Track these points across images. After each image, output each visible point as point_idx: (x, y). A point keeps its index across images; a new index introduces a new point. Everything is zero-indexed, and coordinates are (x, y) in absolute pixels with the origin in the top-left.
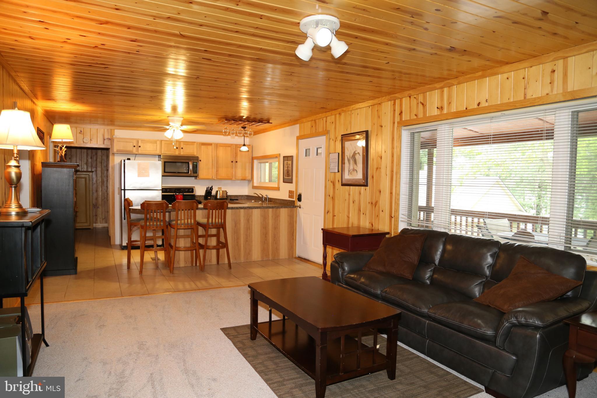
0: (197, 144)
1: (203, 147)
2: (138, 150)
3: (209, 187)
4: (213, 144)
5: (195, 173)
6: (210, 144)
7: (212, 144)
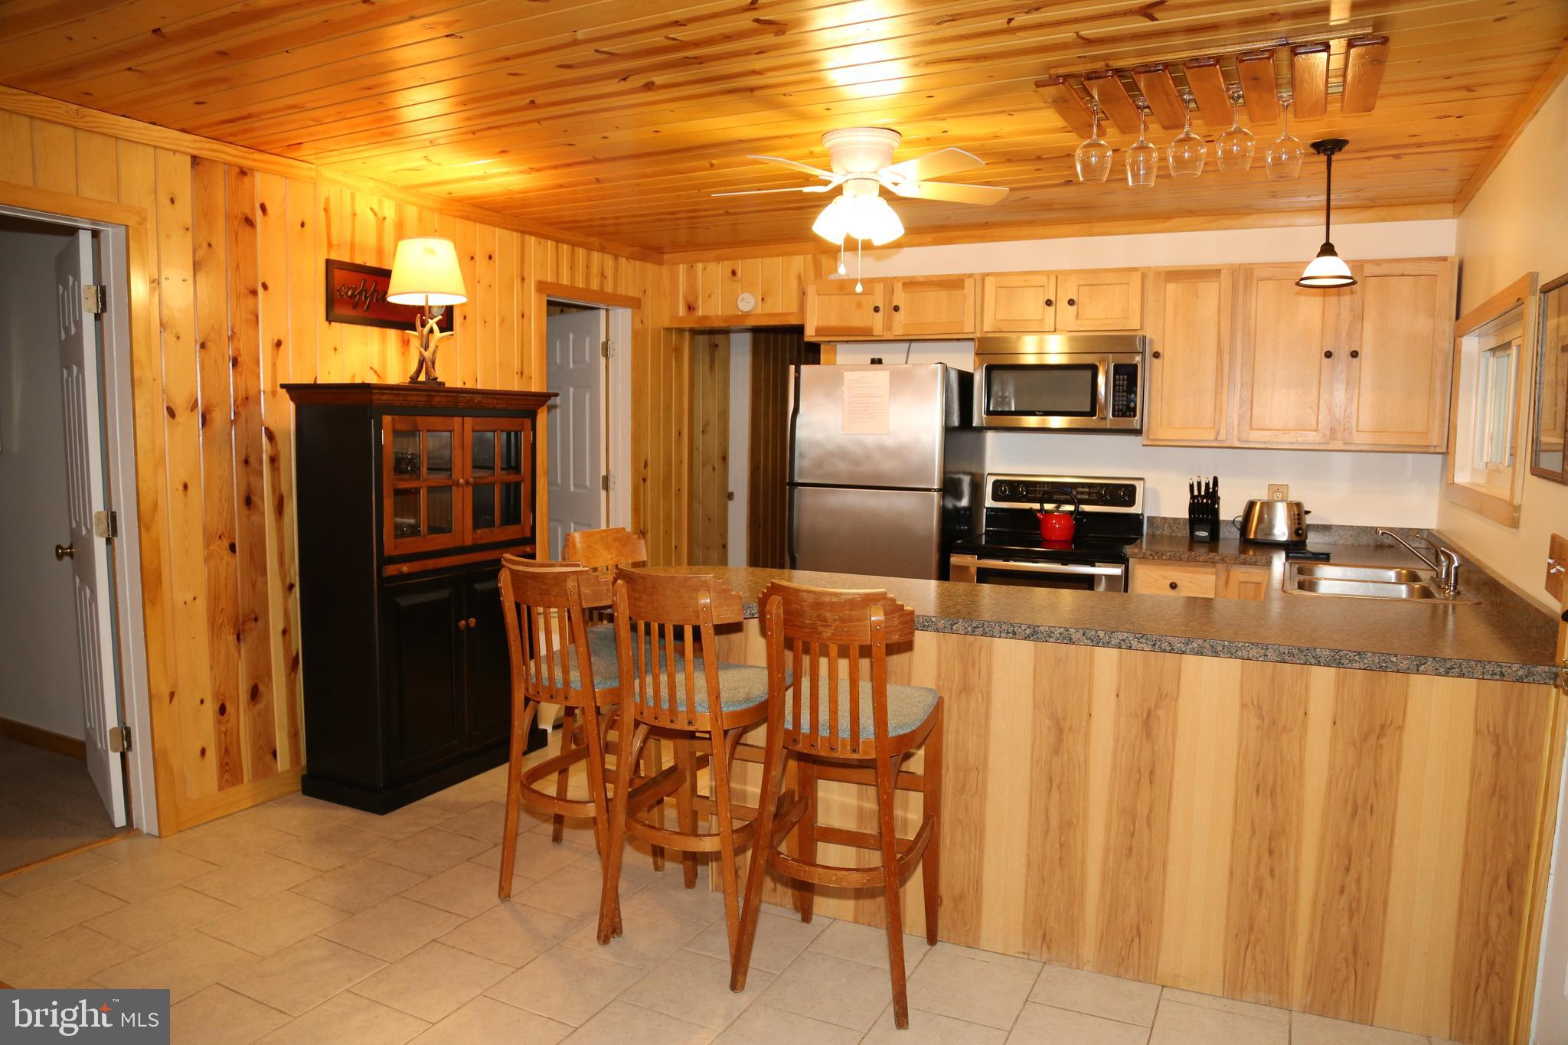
0: (1144, 276)
1: (1171, 288)
2: (888, 326)
3: (1199, 484)
4: (1223, 272)
5: (1124, 415)
6: (1209, 274)
7: (1219, 271)
